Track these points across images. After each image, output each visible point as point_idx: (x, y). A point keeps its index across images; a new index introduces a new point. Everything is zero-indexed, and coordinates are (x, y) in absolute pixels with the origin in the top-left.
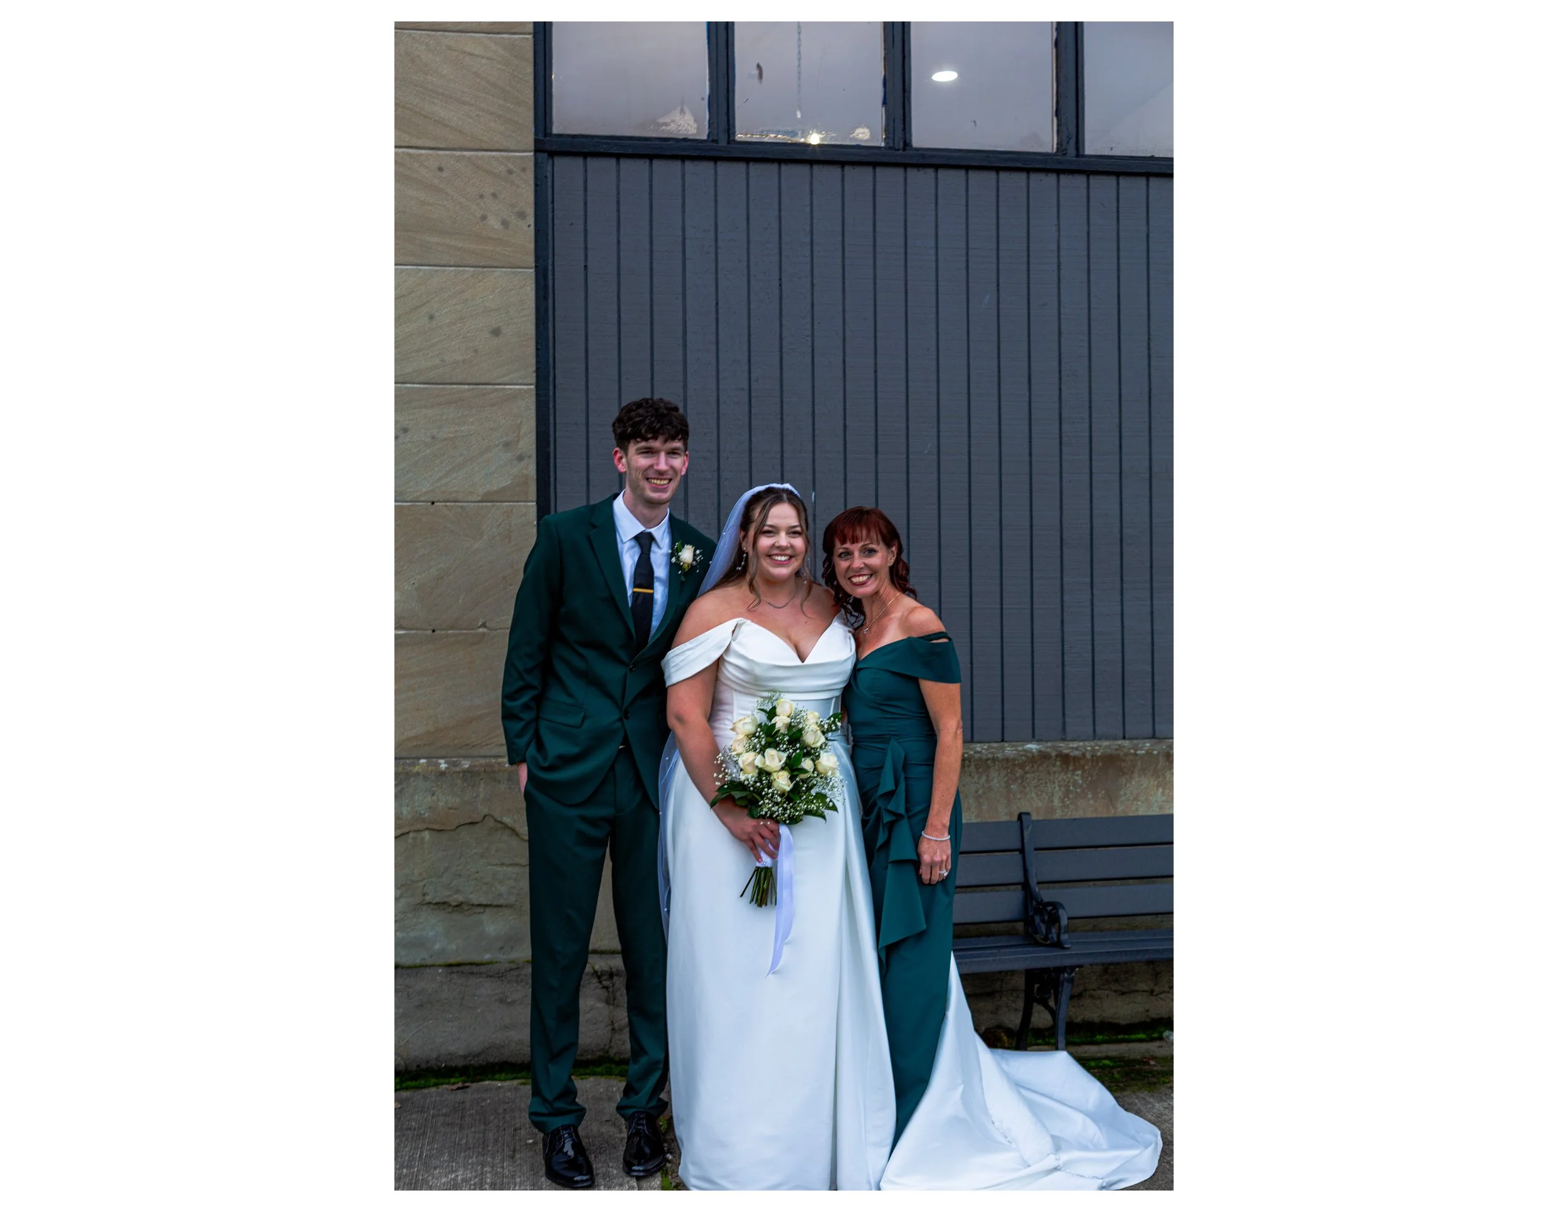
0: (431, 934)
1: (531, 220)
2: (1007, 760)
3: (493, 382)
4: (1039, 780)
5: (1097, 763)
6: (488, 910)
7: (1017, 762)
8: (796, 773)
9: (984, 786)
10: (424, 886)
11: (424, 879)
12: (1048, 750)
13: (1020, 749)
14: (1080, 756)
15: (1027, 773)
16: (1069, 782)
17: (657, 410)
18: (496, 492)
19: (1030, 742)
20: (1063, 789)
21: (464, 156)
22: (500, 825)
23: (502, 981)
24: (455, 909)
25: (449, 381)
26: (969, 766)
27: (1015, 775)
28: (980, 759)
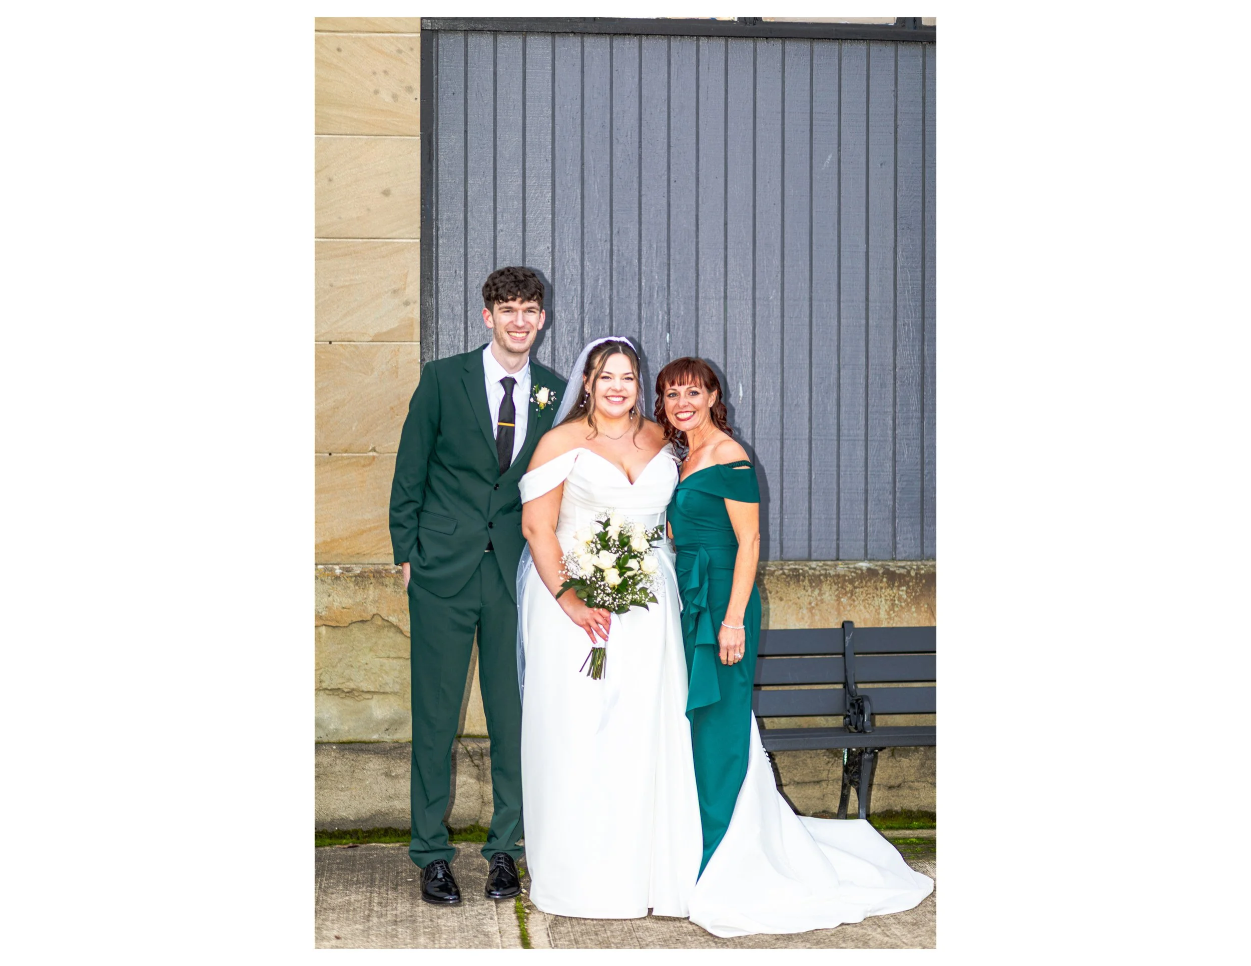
0: (327, 716)
1: (417, 93)
2: (838, 576)
3: (384, 237)
4: (867, 594)
5: (921, 581)
6: (375, 696)
7: (847, 578)
8: (624, 571)
9: (816, 599)
10: (321, 674)
11: (321, 668)
12: (877, 568)
13: (851, 566)
14: (905, 573)
15: (855, 588)
16: (894, 597)
17: (516, 277)
18: (385, 333)
19: (861, 561)
20: (888, 602)
21: (359, 38)
22: (386, 623)
23: (387, 757)
24: (347, 694)
25: (346, 236)
26: (803, 581)
27: (845, 589)
28: (814, 575)
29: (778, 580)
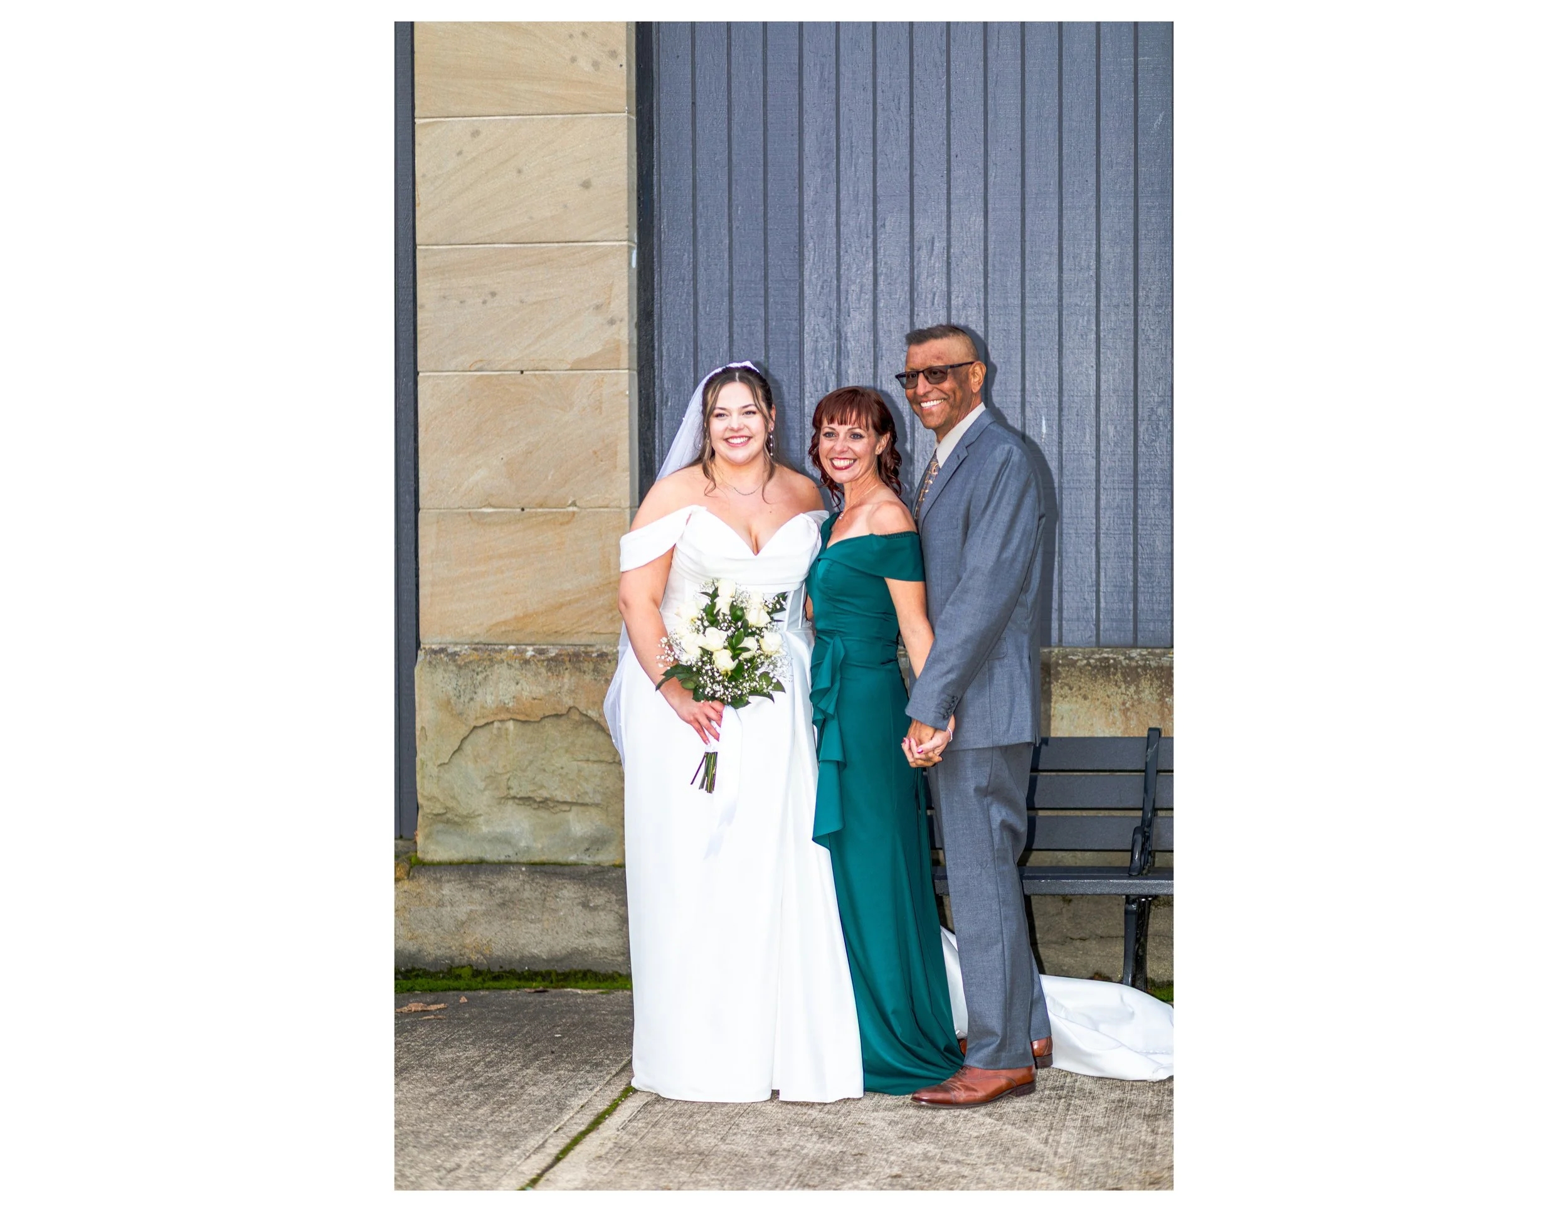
0: (517, 830)
3: (584, 239)
6: (573, 808)
8: (738, 652)
10: (509, 779)
11: (508, 772)
18: (587, 359)
22: (585, 719)
23: (585, 884)
24: (540, 805)
28: (1128, 666)
29: (1081, 673)
